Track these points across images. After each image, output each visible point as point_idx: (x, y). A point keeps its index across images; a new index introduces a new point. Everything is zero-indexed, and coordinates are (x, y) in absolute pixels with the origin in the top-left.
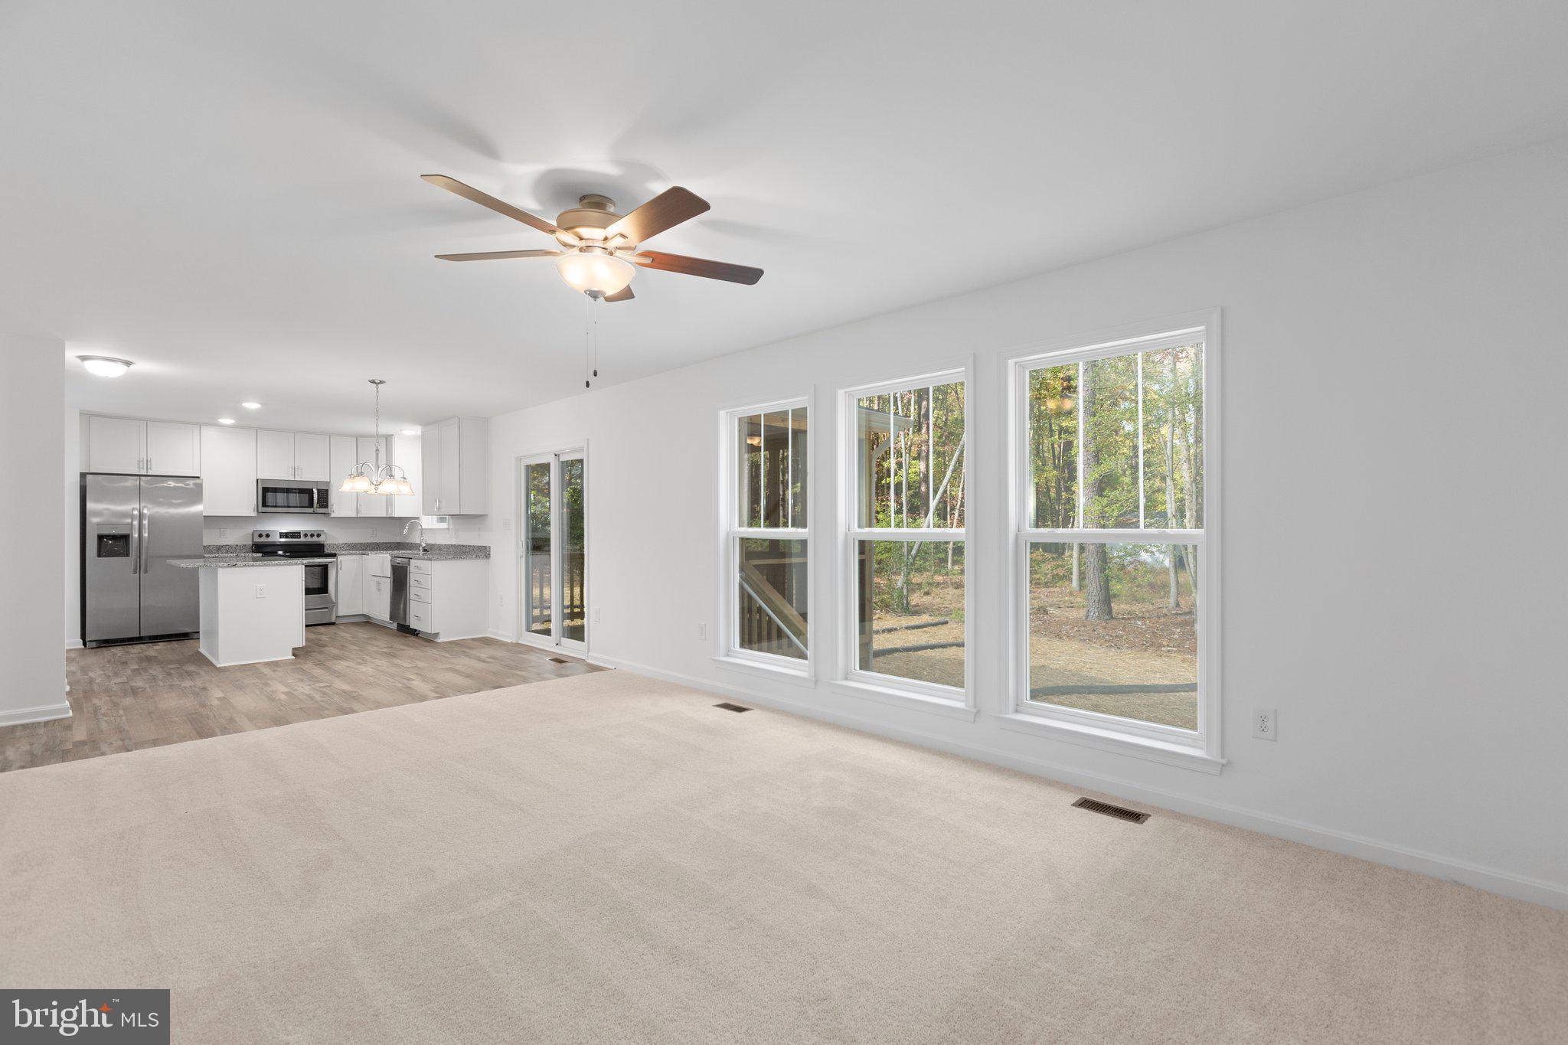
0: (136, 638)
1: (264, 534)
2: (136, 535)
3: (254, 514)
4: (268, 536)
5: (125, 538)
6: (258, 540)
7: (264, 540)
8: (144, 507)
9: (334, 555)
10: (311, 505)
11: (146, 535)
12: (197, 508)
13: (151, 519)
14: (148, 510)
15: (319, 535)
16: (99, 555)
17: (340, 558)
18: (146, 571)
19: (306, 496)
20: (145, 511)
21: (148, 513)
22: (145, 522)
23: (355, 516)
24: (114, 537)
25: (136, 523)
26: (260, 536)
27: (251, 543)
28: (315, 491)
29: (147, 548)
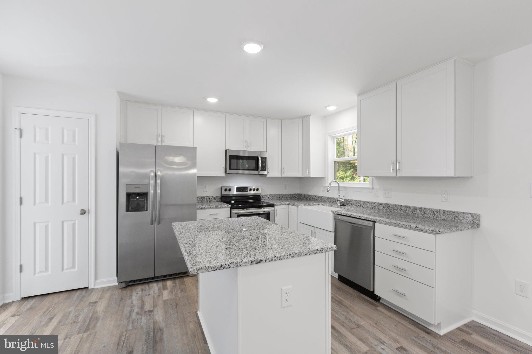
0: (152, 277)
1: (228, 189)
2: (152, 192)
3: (224, 175)
4: (230, 190)
5: (144, 195)
6: (224, 193)
7: (227, 193)
8: (158, 170)
9: (272, 206)
10: (257, 169)
11: (159, 191)
12: (193, 171)
13: (162, 179)
14: (161, 172)
15: (258, 190)
16: (128, 210)
17: (276, 207)
18: (159, 223)
19: (253, 162)
20: (159, 173)
21: (161, 175)
22: (159, 181)
23: (280, 176)
24: (139, 194)
25: (152, 182)
26: (226, 190)
27: (219, 195)
28: (260, 158)
29: (160, 202)
